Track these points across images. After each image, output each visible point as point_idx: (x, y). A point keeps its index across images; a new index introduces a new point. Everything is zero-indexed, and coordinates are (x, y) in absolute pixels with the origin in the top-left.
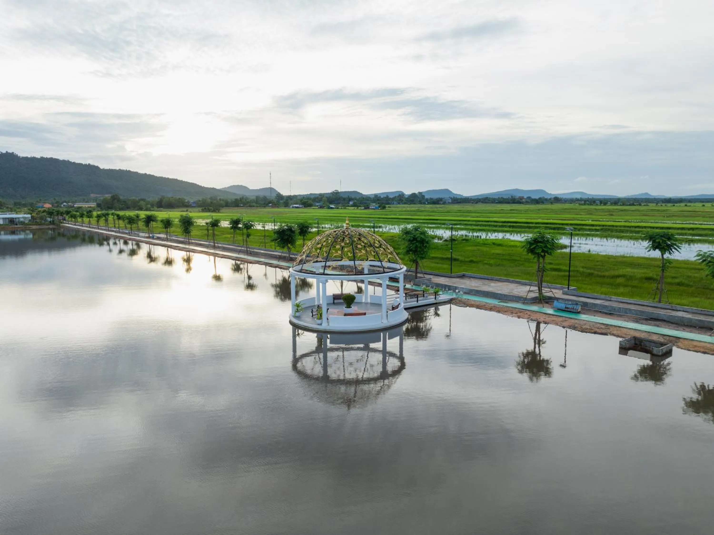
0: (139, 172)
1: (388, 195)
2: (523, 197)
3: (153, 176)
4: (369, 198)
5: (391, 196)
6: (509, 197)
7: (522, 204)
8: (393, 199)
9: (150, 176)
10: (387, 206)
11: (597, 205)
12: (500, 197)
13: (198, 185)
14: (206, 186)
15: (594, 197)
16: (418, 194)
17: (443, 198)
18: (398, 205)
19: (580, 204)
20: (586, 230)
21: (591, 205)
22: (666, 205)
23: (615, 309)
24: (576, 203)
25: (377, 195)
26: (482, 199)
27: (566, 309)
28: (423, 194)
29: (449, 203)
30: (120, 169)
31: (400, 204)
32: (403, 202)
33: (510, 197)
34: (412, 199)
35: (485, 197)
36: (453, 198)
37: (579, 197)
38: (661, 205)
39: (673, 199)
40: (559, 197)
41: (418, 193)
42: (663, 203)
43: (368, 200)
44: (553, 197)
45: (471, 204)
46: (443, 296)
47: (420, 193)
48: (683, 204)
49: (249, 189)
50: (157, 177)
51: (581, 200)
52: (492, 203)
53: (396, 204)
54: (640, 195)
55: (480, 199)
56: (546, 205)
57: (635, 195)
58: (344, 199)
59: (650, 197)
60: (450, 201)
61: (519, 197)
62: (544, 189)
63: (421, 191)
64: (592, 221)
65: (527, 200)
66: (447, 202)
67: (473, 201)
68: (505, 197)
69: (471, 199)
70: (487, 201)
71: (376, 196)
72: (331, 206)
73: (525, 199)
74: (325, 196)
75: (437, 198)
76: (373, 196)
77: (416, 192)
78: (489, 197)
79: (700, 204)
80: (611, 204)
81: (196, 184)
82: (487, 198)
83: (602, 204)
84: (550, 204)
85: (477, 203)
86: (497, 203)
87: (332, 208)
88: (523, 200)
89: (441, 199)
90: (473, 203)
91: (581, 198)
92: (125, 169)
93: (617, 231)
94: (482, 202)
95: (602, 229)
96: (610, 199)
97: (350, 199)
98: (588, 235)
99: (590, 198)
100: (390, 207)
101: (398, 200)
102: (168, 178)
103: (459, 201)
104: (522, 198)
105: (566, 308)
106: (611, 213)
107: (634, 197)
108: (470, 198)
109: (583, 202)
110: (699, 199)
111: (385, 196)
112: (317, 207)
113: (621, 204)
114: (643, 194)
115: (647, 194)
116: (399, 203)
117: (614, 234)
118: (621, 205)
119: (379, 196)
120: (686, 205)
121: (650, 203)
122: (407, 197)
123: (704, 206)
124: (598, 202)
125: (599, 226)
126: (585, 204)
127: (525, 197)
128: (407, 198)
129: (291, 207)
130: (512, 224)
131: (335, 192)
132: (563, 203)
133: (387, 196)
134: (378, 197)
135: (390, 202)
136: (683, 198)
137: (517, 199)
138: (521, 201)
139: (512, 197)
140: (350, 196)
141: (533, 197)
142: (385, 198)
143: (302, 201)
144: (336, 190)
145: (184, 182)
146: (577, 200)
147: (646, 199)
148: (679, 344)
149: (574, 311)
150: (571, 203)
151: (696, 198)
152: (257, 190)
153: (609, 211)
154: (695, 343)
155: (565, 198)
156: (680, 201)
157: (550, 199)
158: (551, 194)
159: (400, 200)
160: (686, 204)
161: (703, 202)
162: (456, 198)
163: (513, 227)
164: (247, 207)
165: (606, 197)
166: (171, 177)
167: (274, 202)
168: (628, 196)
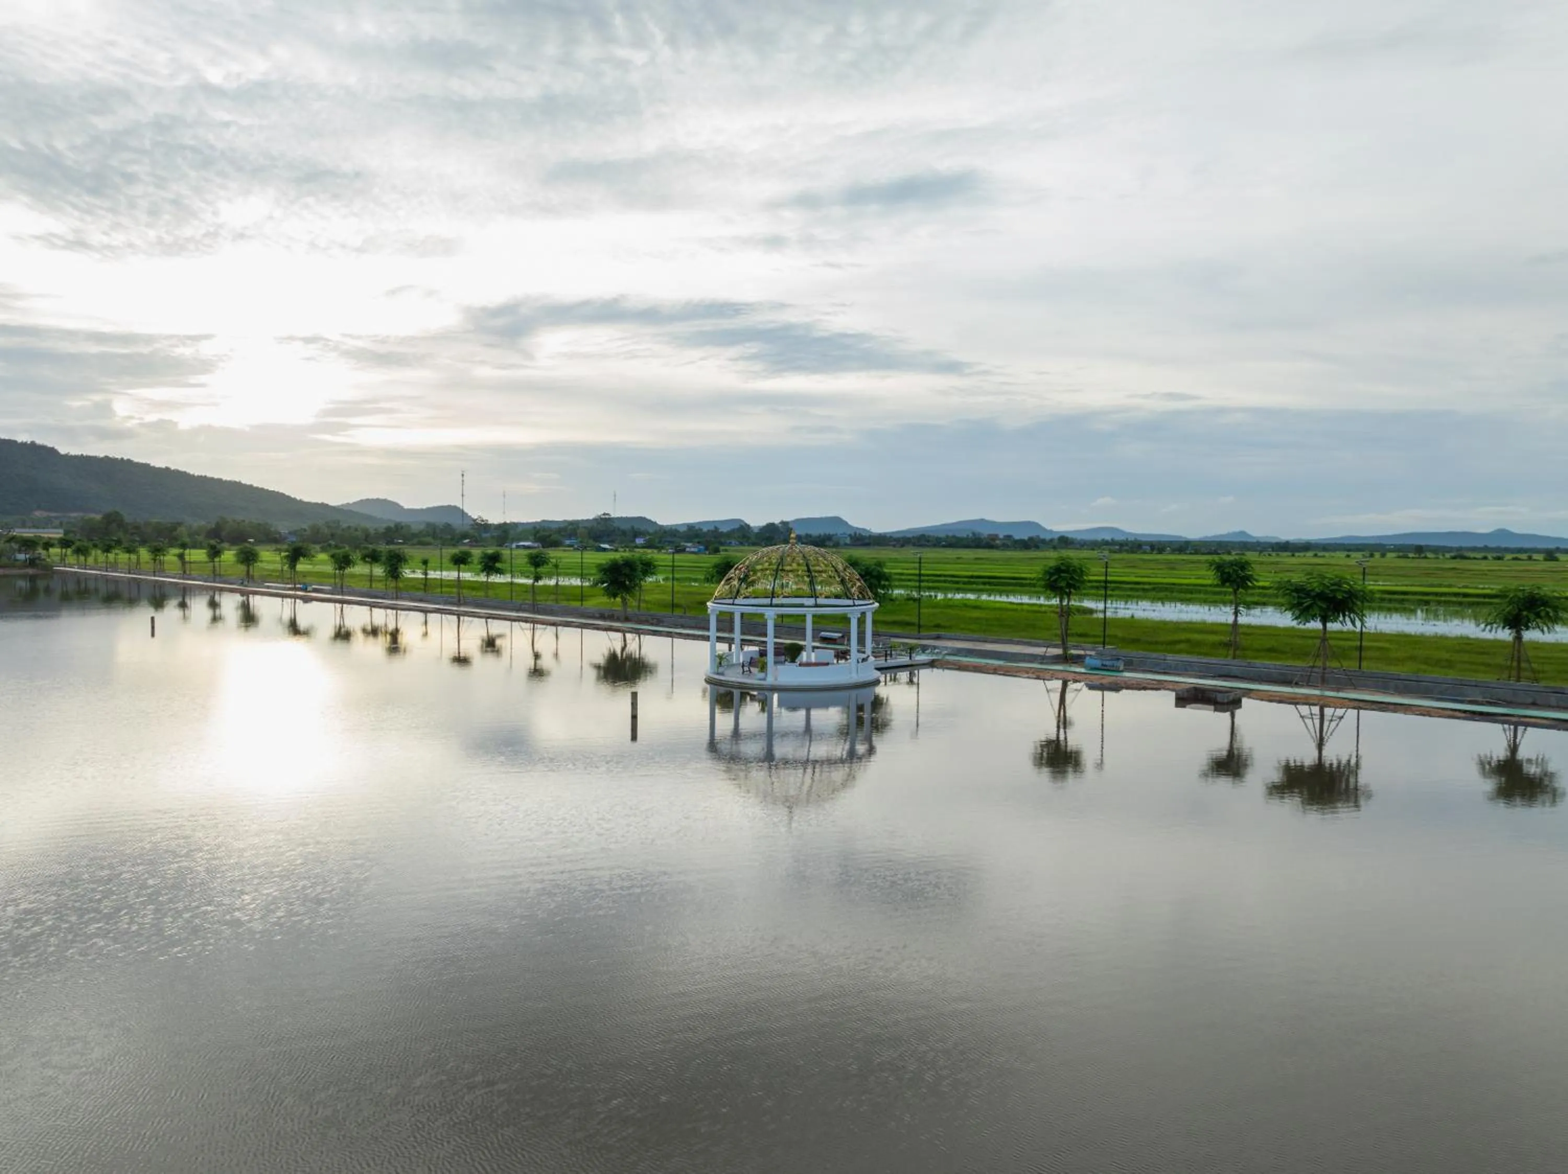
0: (152, 465)
1: (718, 526)
2: (997, 535)
3: (184, 474)
4: (677, 531)
5: (724, 529)
6: (968, 536)
7: (995, 550)
8: (729, 535)
9: (177, 472)
10: (722, 548)
11: (1145, 553)
12: (950, 534)
13: (288, 497)
14: (306, 499)
15: (1139, 539)
16: (780, 525)
17: (833, 535)
18: (742, 548)
19: (1111, 551)
20: (1125, 590)
21: (1133, 552)
22: (1278, 555)
23: (1170, 667)
24: (1104, 549)
25: (694, 527)
26: (913, 537)
27: (1103, 668)
28: (791, 526)
29: (846, 544)
30: (106, 457)
31: (744, 545)
32: (750, 541)
33: (971, 535)
34: (768, 535)
35: (921, 533)
36: (853, 534)
37: (1108, 538)
38: (1270, 555)
39: (1293, 544)
40: (1070, 536)
41: (780, 523)
42: (1273, 551)
43: (675, 536)
44: (1056, 537)
45: (891, 548)
46: (921, 658)
47: (783, 523)
48: (1310, 554)
49: (402, 507)
50: (193, 476)
51: (1112, 543)
52: (935, 546)
53: (736, 545)
54: (1228, 535)
55: (909, 539)
56: (1043, 551)
57: (1222, 536)
58: (624, 533)
59: (1249, 540)
60: (848, 541)
61: (990, 535)
62: (1037, 521)
63: (785, 520)
64: (1136, 577)
65: (1005, 541)
66: (842, 542)
67: (895, 543)
68: (958, 535)
69: (891, 537)
70: (923, 542)
71: (690, 527)
72: (603, 546)
73: (1000, 539)
74: (580, 525)
75: (820, 536)
76: (685, 529)
77: (777, 521)
78: (927, 534)
79: (1342, 554)
80: (1174, 551)
81: (283, 495)
82: (923, 536)
83: (1155, 552)
84: (1052, 550)
85: (902, 546)
86: (944, 546)
87: (605, 550)
88: (998, 542)
89: (829, 538)
90: (894, 546)
91: (1112, 540)
92: (119, 457)
93: (1181, 591)
94: (914, 545)
95: (1154, 589)
96: (1171, 542)
97: (636, 534)
98: (1129, 596)
99: (1129, 539)
100: (726, 550)
101: (739, 537)
102: (220, 480)
103: (867, 541)
104: (994, 537)
105: (1103, 665)
106: (1171, 566)
107: (1219, 540)
108: (888, 535)
109: (1117, 547)
110: (1344, 545)
111: (712, 528)
112: (572, 549)
113: (1193, 552)
114: (1235, 534)
115: (1243, 533)
116: (742, 544)
117: (1175, 594)
118: (1191, 554)
119: (697, 527)
120: (1316, 555)
121: (1249, 550)
122: (756, 531)
123: (1348, 556)
124: (1148, 548)
125: (1150, 584)
126: (1120, 551)
127: (1001, 536)
128: (758, 533)
129: (514, 546)
130: (987, 580)
131: (604, 517)
132: (1077, 549)
133: (716, 528)
134: (697, 530)
135: (723, 540)
136: (1313, 542)
137: (985, 538)
138: (992, 543)
139: (974, 534)
140: (636, 527)
141: (1017, 537)
142: (712, 531)
143: (538, 535)
144: (604, 514)
145: (257, 488)
146: (1106, 543)
147: (1240, 543)
148: (1252, 695)
149: (1114, 669)
150: (1093, 549)
151: (1338, 542)
152: (422, 510)
153: (1169, 562)
154: (1270, 693)
155: (1082, 540)
156: (1306, 547)
157: (1051, 540)
158: (1051, 532)
159: (744, 536)
160: (1314, 552)
161: (1349, 550)
162: (860, 534)
163: (990, 584)
164: (414, 545)
165: (1163, 539)
166: (226, 477)
167: (474, 536)
168: (1207, 537)
